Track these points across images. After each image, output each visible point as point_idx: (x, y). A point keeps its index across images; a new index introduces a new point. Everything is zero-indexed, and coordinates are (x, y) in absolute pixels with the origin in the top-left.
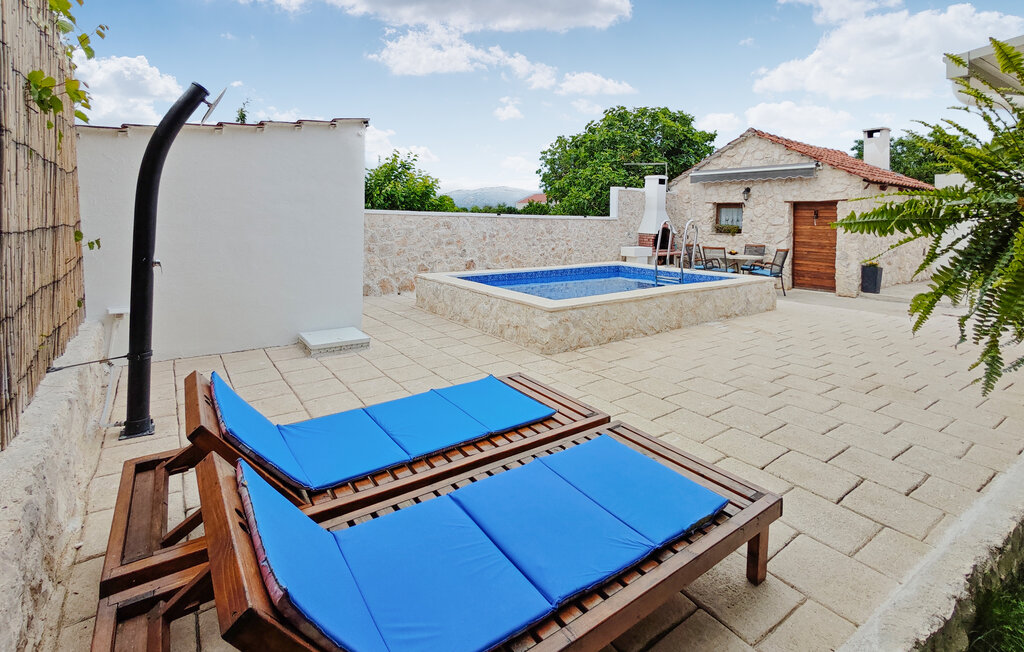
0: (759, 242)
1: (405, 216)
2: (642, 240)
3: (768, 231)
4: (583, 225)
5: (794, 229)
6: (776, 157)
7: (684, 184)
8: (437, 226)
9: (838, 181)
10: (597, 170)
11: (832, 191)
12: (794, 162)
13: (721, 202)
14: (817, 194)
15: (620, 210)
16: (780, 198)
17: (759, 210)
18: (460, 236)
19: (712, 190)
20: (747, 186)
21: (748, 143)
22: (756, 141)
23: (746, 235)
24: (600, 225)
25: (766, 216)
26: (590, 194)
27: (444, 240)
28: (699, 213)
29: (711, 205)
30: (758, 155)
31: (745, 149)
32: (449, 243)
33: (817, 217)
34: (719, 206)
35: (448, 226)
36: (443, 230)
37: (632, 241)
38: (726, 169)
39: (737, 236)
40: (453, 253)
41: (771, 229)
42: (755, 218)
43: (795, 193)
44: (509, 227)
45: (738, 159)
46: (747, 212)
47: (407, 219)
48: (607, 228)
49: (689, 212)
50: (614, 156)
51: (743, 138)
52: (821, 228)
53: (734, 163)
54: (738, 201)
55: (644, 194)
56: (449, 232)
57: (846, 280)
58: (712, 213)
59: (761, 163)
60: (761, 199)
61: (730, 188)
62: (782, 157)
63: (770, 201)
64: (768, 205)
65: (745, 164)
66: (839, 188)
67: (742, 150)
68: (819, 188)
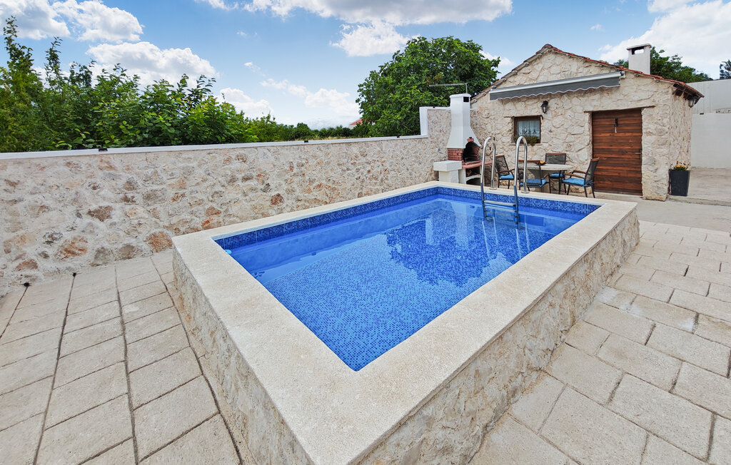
0: (560, 150)
1: (180, 152)
2: (451, 155)
3: (567, 140)
4: (397, 145)
5: (593, 137)
6: (574, 69)
7: (484, 101)
8: (228, 161)
9: (642, 88)
10: (405, 93)
11: (636, 98)
12: (593, 73)
13: (518, 115)
14: (619, 102)
15: (430, 129)
16: (580, 109)
17: (558, 121)
18: (260, 170)
19: (509, 106)
20: (544, 100)
21: (544, 59)
22: (552, 56)
23: (545, 145)
24: (413, 143)
25: (566, 126)
26: (401, 115)
27: (240, 176)
28: (499, 126)
29: (509, 119)
30: (555, 69)
31: (541, 66)
32: (246, 179)
33: (617, 125)
34: (516, 120)
35: (243, 159)
36: (237, 165)
37: (442, 156)
38: (522, 85)
39: (536, 146)
40: (253, 189)
41: (571, 138)
42: (553, 129)
43: (595, 103)
44: (319, 153)
45: (534, 75)
46: (545, 124)
47: (183, 156)
48: (420, 146)
49: (489, 127)
50: (420, 80)
51: (539, 56)
52: (621, 134)
53: (531, 79)
54: (536, 114)
55: (449, 112)
56: (245, 166)
57: (655, 184)
58: (511, 126)
59: (559, 77)
60: (560, 111)
61: (527, 103)
62: (581, 70)
63: (569, 113)
64: (567, 115)
65: (541, 79)
66: (644, 96)
67: (538, 66)
68: (622, 97)
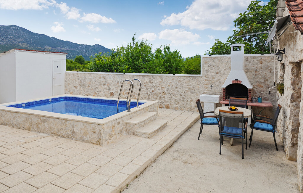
8: (100, 78)
16: (289, 59)
18: (108, 82)
23: (284, 96)
25: (287, 78)
27: (103, 83)
35: (104, 78)
36: (102, 79)
40: (106, 89)
41: (288, 91)
60: (286, 60)
